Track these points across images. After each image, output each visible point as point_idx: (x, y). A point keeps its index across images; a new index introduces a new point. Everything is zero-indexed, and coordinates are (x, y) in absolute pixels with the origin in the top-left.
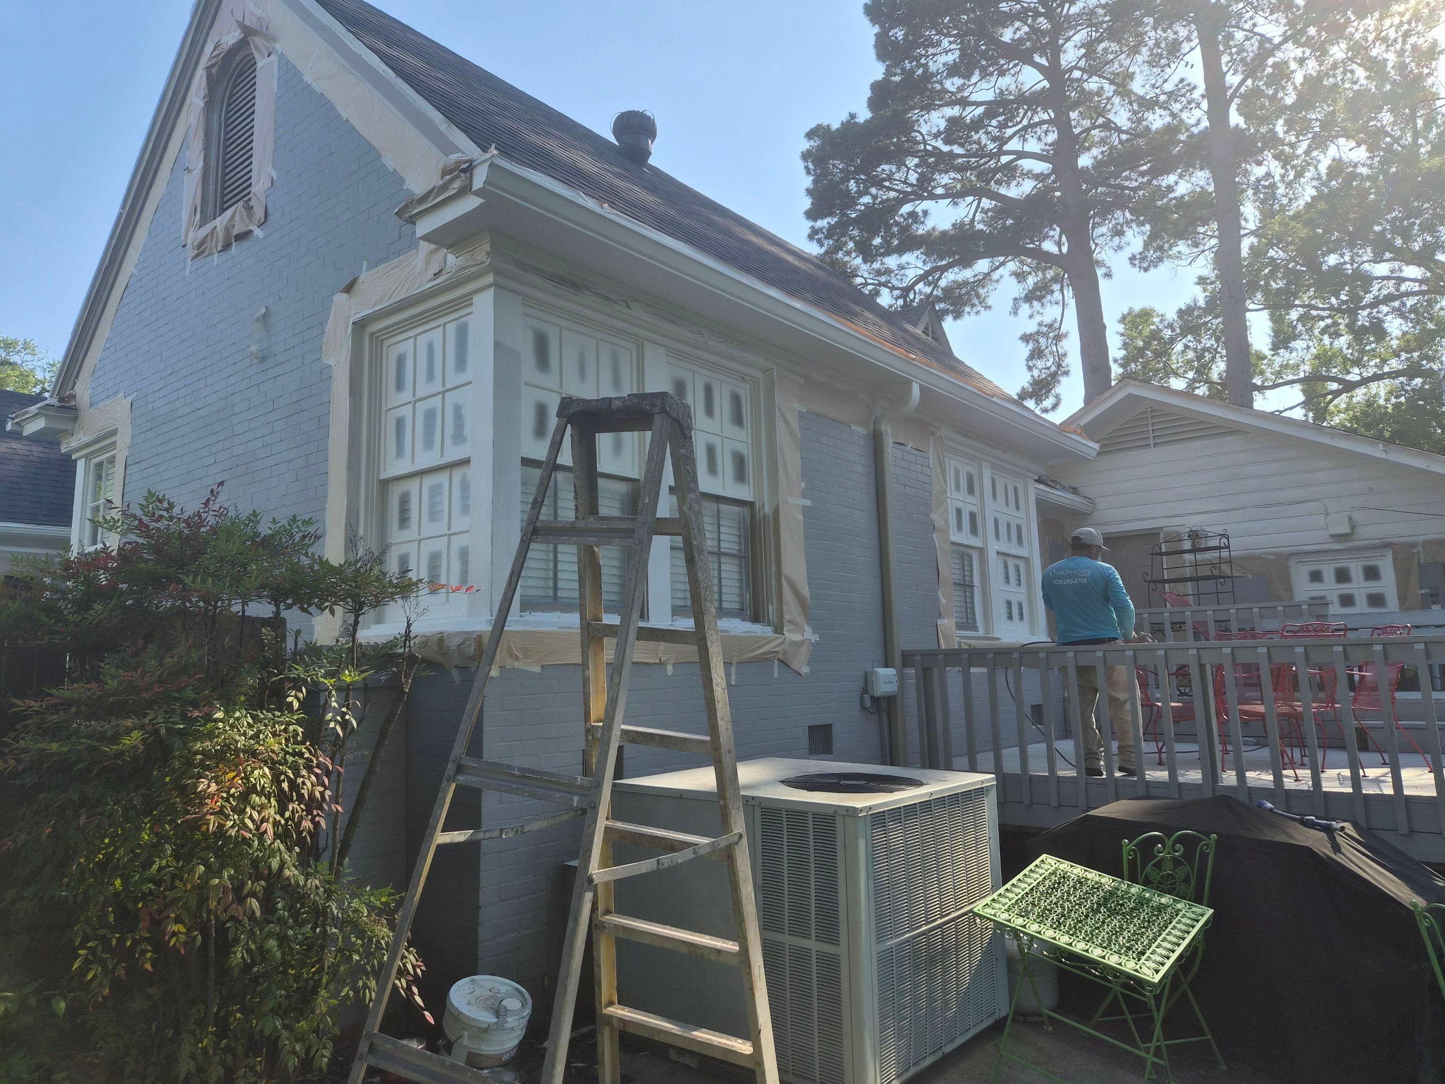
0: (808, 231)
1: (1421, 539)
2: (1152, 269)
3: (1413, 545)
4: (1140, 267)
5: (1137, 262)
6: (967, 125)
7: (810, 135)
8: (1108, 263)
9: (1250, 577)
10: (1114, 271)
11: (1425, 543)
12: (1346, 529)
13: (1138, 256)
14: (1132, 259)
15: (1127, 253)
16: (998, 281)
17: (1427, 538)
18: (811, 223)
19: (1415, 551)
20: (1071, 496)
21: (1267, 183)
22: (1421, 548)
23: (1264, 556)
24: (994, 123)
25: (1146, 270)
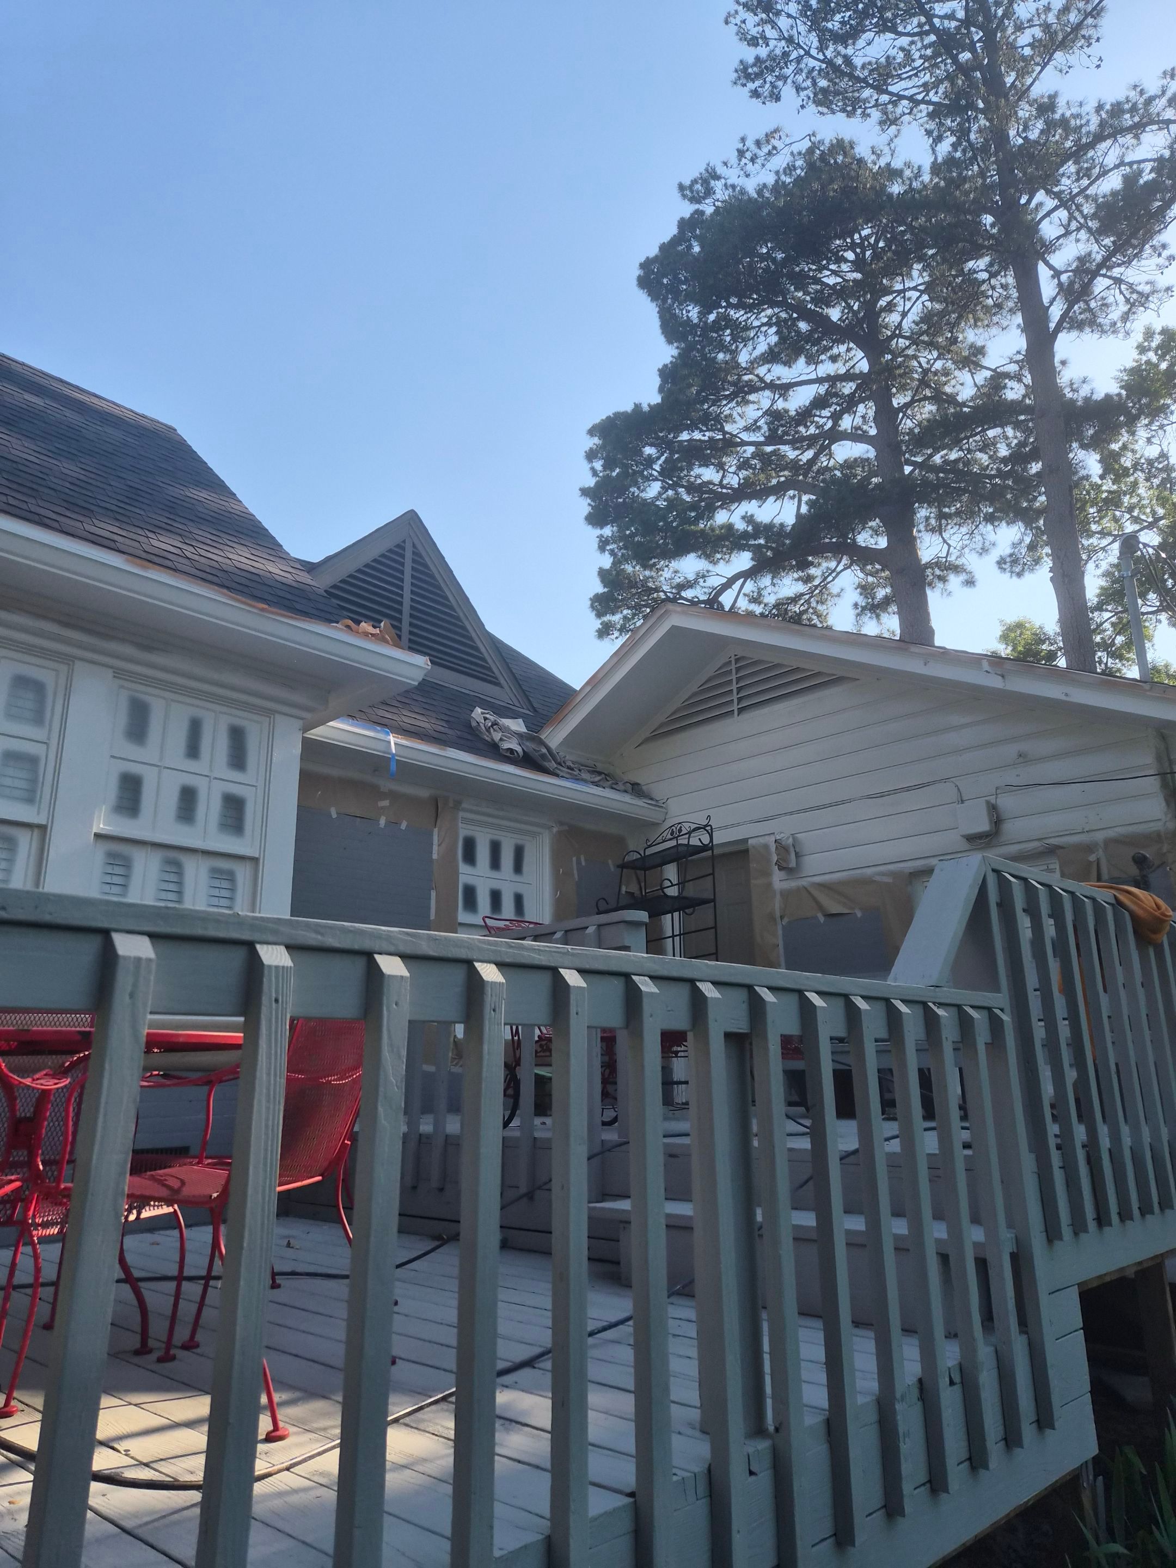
0: (595, 544)
1: (1100, 836)
2: (1027, 574)
3: (1089, 848)
4: (1012, 572)
5: (1007, 566)
6: (792, 418)
7: (591, 432)
8: (969, 568)
9: (859, 914)
10: (978, 576)
11: (1108, 842)
12: (984, 826)
13: (1008, 560)
14: (1001, 563)
15: (995, 555)
16: (838, 595)
17: (1111, 833)
18: (598, 532)
19: (1092, 858)
20: (627, 798)
21: (1160, 466)
22: (1101, 853)
23: (878, 878)
24: (826, 413)
25: (1019, 575)
